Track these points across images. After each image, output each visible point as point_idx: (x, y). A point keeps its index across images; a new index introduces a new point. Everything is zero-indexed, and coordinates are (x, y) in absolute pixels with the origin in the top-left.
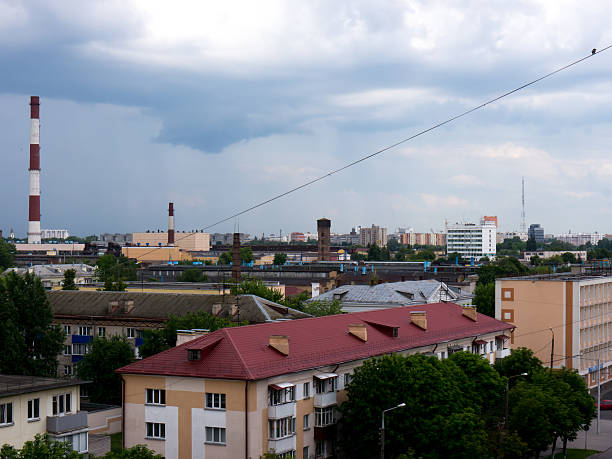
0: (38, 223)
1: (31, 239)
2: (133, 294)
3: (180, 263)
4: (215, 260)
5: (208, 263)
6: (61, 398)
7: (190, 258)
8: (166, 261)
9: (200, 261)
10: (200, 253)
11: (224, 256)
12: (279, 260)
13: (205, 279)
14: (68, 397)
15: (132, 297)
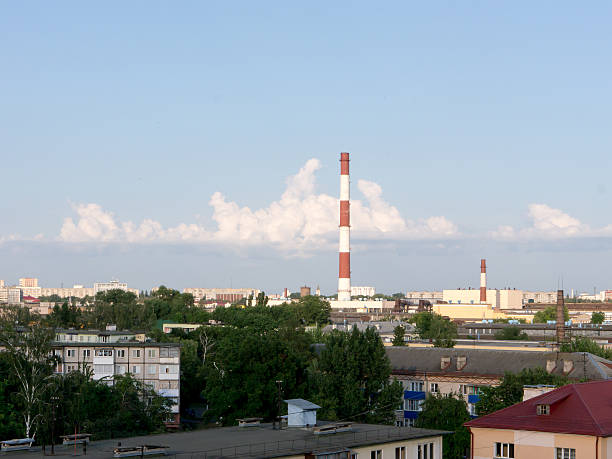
0: (347, 280)
1: (341, 296)
2: (462, 350)
3: (495, 321)
4: (530, 319)
5: (523, 321)
6: (425, 446)
7: (503, 316)
8: (481, 320)
9: (515, 319)
10: (513, 311)
11: (538, 315)
12: (598, 318)
13: (525, 337)
14: (432, 445)
15: (462, 353)
